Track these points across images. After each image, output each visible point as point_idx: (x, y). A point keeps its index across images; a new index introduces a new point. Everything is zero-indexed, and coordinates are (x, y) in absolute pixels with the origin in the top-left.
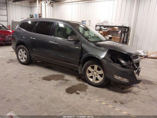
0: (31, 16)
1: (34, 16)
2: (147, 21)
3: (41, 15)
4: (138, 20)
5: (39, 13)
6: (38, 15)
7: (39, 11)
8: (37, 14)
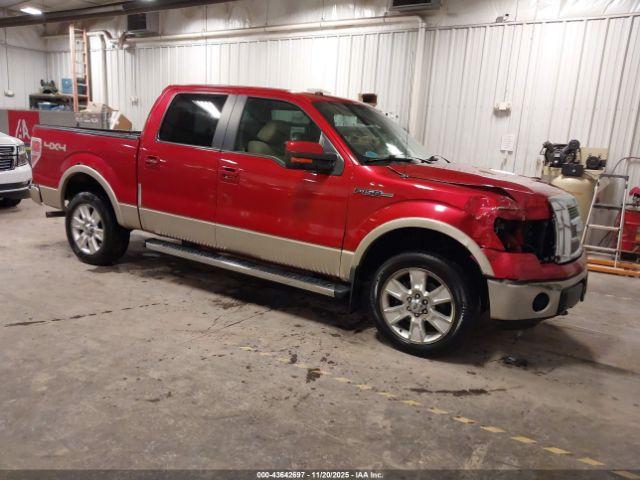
0: (47, 88)
1: (59, 87)
2: (459, 107)
3: (87, 84)
4: (432, 106)
5: (81, 76)
6: (73, 82)
7: (80, 69)
8: (69, 80)
